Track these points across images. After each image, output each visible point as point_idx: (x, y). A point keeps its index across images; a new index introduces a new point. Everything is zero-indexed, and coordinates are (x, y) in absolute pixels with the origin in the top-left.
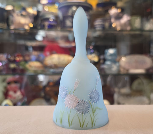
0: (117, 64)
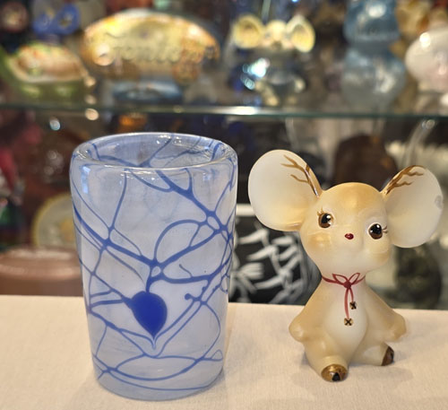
0: (396, 68)
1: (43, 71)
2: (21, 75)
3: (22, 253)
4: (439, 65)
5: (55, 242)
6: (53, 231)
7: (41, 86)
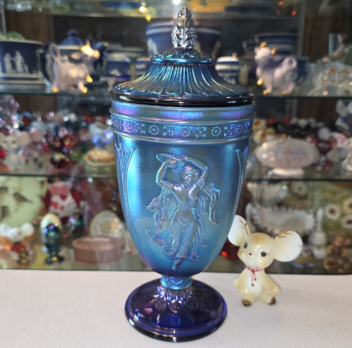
0: (252, 159)
1: (99, 161)
2: (90, 163)
3: (87, 239)
4: (271, 156)
5: (100, 233)
6: (99, 228)
7: (98, 167)
